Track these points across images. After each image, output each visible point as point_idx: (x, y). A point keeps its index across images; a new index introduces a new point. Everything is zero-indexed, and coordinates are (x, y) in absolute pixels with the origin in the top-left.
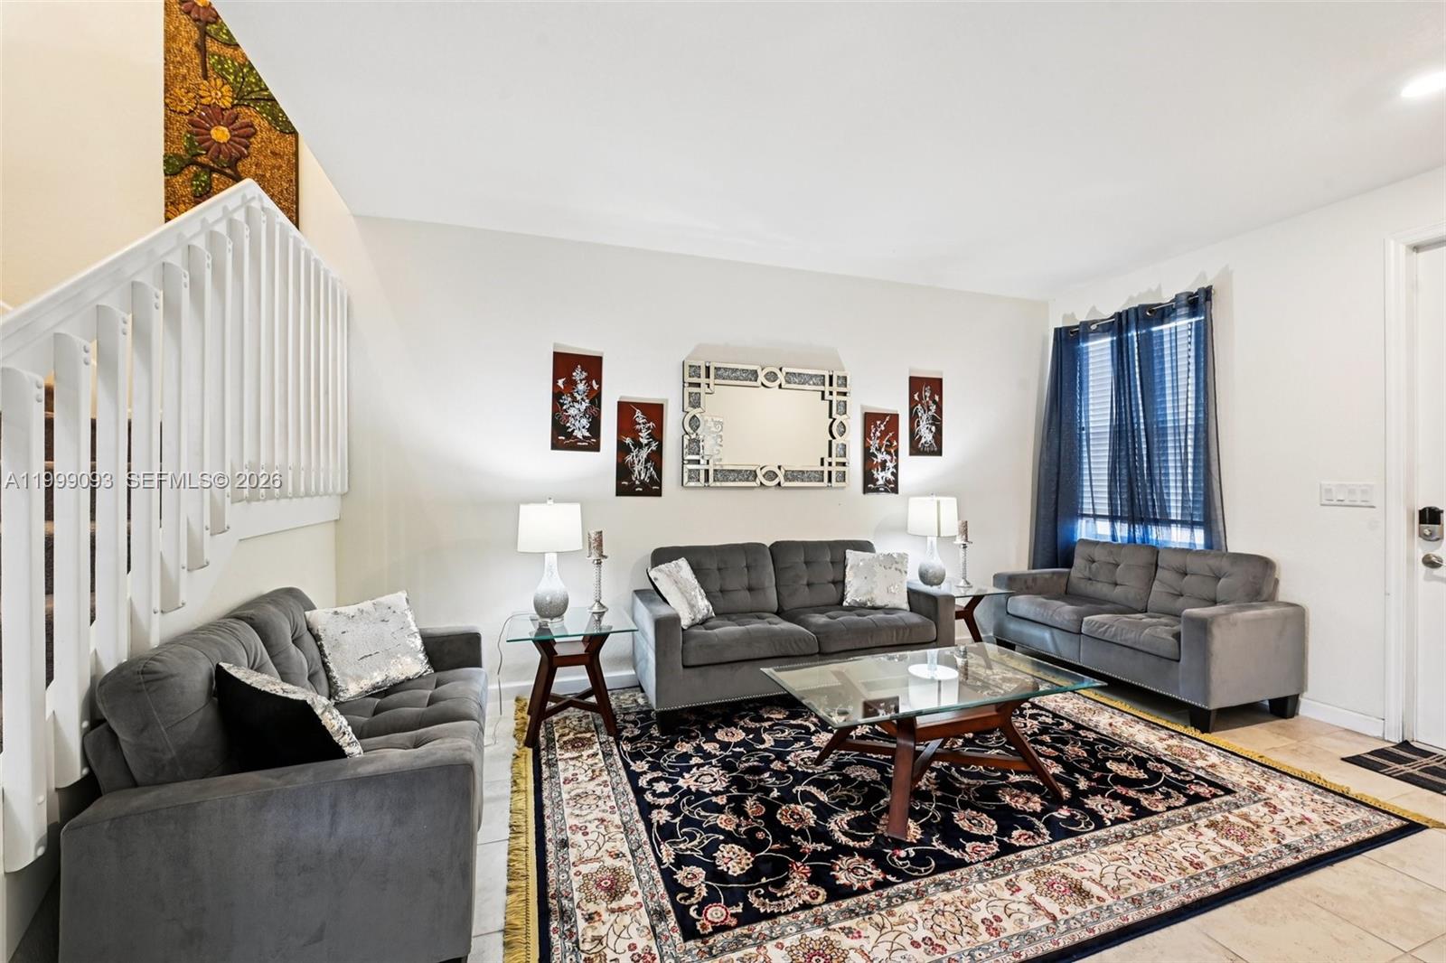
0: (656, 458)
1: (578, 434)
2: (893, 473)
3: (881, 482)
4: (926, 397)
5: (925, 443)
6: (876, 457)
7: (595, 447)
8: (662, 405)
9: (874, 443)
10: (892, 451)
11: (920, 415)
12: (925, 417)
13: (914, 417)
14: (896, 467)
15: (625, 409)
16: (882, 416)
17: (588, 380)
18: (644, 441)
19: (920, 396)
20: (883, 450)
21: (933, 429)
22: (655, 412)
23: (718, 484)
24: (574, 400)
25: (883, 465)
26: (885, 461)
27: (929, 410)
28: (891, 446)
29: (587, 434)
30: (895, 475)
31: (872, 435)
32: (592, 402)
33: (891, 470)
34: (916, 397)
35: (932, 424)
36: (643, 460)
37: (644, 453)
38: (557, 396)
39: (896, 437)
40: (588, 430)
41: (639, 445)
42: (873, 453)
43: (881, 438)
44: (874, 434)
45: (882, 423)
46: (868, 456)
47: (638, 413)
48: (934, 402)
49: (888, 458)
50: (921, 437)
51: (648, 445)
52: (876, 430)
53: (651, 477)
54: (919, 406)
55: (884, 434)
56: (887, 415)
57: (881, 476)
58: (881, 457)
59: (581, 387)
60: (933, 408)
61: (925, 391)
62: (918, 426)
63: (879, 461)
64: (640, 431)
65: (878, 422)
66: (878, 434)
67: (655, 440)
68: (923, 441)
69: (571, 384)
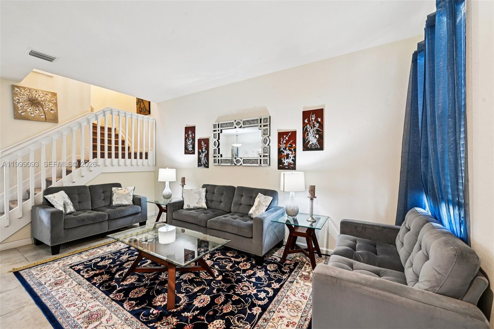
0: (207, 156)
1: (190, 149)
2: (292, 160)
3: (286, 164)
4: (312, 120)
5: (312, 144)
6: (284, 152)
7: (194, 153)
8: (208, 139)
9: (283, 146)
10: (292, 149)
11: (308, 130)
12: (311, 131)
13: (305, 131)
14: (295, 157)
15: (200, 141)
16: (286, 133)
17: (192, 134)
18: (204, 151)
19: (309, 121)
20: (287, 149)
21: (317, 136)
22: (206, 141)
23: (222, 164)
24: (189, 140)
25: (287, 156)
26: (289, 154)
27: (314, 126)
28: (292, 147)
29: (192, 149)
30: (294, 161)
31: (281, 142)
32: (193, 140)
33: (292, 158)
34: (306, 121)
35: (316, 134)
36: (204, 156)
37: (204, 155)
38: (186, 139)
39: (295, 142)
40: (192, 148)
41: (203, 152)
42: (282, 150)
43: (286, 143)
44: (282, 142)
45: (286, 136)
46: (280, 152)
47: (202, 142)
48: (318, 122)
49: (290, 152)
50: (309, 141)
51: (205, 152)
52: (284, 140)
53: (206, 162)
54: (308, 126)
55: (287, 142)
56: (289, 132)
57: (286, 162)
58: (286, 152)
59: (190, 136)
60: (317, 125)
61: (312, 117)
62: (307, 135)
63: (285, 154)
64: (203, 147)
65: (285, 136)
66: (285, 142)
67: (207, 150)
68: (311, 143)
69: (188, 135)
